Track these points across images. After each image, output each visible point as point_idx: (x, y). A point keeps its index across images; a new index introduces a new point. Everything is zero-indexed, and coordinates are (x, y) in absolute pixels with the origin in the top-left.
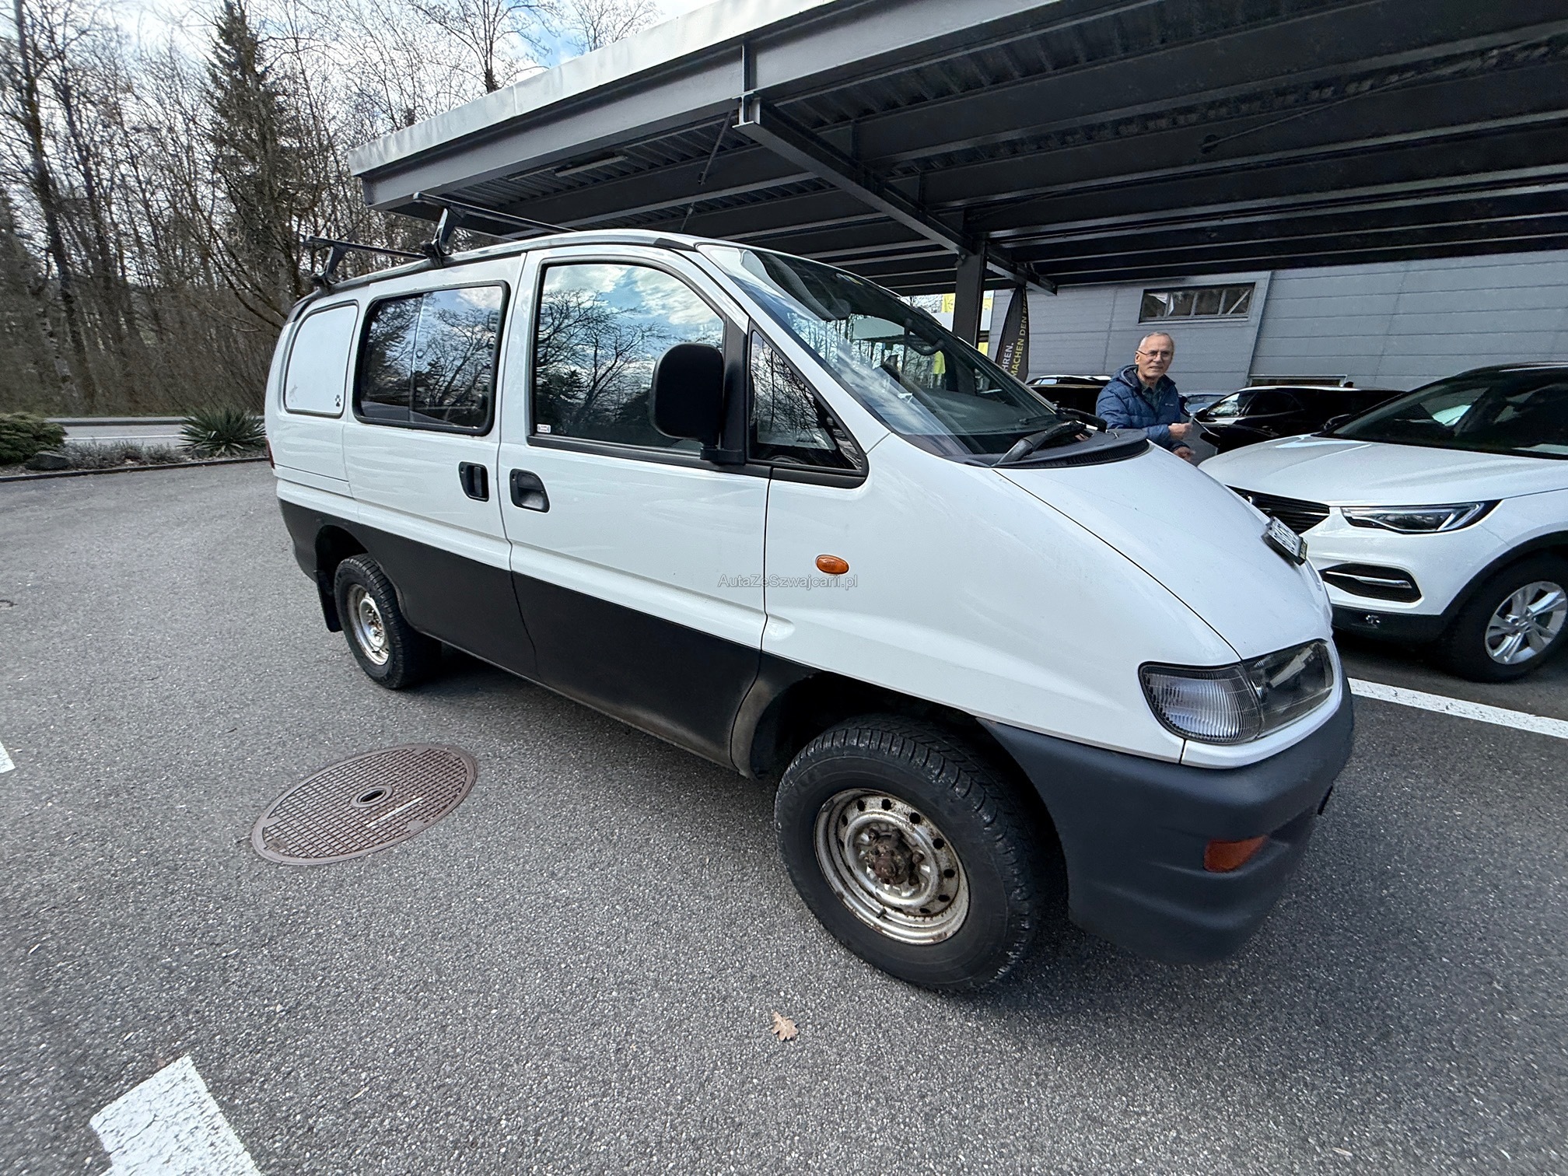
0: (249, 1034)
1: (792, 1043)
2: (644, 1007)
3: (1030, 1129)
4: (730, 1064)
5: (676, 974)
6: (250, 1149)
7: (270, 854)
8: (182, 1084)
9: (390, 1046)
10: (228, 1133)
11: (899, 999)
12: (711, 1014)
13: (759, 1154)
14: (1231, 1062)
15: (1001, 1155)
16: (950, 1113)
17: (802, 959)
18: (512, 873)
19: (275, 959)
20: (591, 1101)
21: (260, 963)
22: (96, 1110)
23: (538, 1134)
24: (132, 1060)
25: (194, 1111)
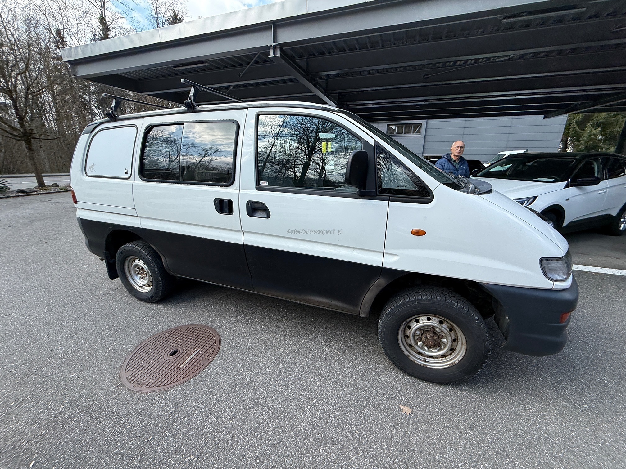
1: (412, 415)
2: (351, 415)
3: (503, 424)
7: (138, 389)
9: (256, 459)
14: (542, 386)
16: (477, 425)
17: (396, 383)
18: (262, 374)
19: (175, 436)
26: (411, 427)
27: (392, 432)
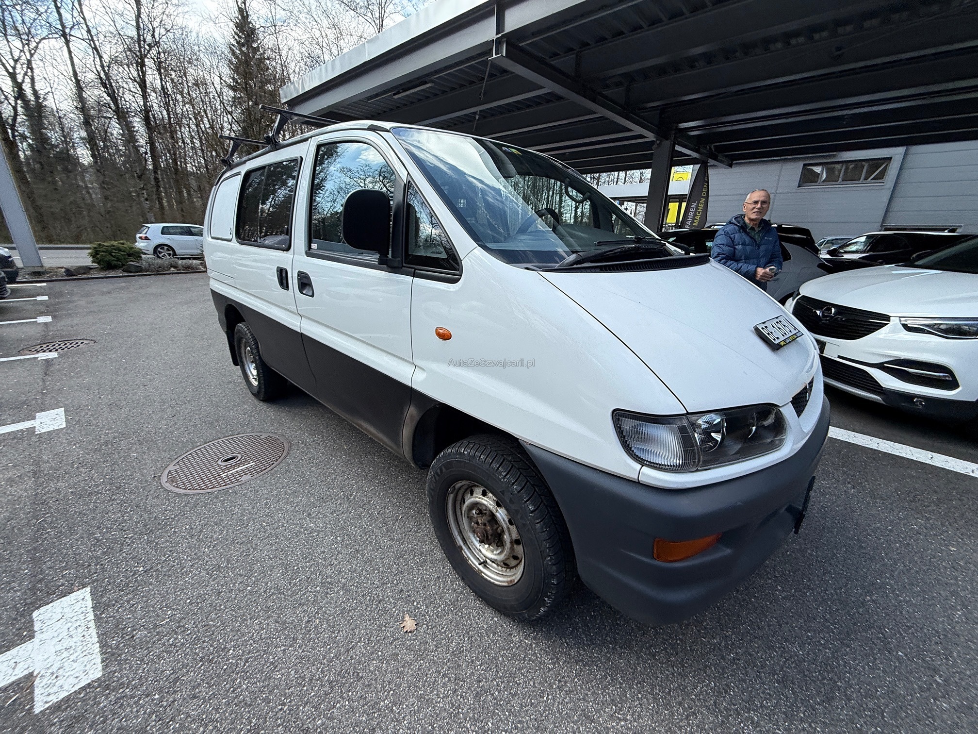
0: (121, 581)
1: (410, 634)
2: (332, 599)
3: (542, 715)
4: (369, 640)
5: (357, 582)
6: (100, 642)
7: (168, 486)
8: (81, 602)
9: (189, 598)
10: (93, 631)
11: (487, 618)
12: (369, 609)
13: (366, 697)
14: (701, 697)
15: (516, 728)
16: (492, 695)
17: (435, 585)
18: (287, 511)
19: (149, 542)
20: (282, 648)
21: (141, 544)
22: (38, 608)
23: (247, 661)
24: (63, 585)
25: (82, 617)
26: (392, 648)
27: (359, 642)
